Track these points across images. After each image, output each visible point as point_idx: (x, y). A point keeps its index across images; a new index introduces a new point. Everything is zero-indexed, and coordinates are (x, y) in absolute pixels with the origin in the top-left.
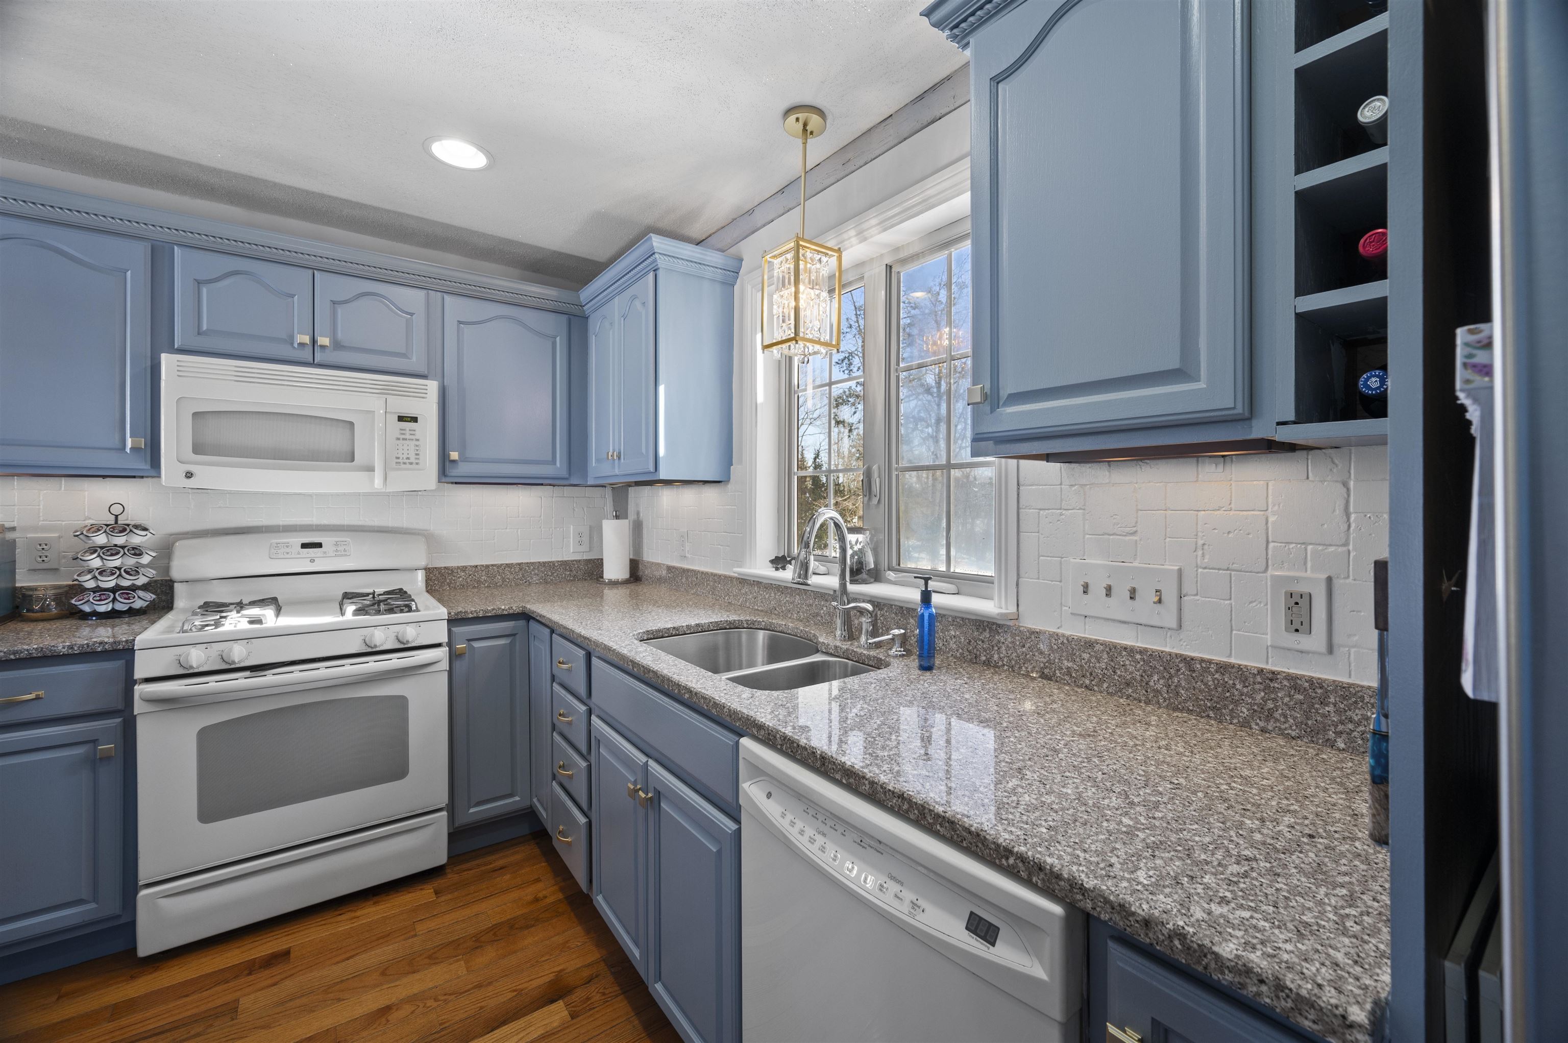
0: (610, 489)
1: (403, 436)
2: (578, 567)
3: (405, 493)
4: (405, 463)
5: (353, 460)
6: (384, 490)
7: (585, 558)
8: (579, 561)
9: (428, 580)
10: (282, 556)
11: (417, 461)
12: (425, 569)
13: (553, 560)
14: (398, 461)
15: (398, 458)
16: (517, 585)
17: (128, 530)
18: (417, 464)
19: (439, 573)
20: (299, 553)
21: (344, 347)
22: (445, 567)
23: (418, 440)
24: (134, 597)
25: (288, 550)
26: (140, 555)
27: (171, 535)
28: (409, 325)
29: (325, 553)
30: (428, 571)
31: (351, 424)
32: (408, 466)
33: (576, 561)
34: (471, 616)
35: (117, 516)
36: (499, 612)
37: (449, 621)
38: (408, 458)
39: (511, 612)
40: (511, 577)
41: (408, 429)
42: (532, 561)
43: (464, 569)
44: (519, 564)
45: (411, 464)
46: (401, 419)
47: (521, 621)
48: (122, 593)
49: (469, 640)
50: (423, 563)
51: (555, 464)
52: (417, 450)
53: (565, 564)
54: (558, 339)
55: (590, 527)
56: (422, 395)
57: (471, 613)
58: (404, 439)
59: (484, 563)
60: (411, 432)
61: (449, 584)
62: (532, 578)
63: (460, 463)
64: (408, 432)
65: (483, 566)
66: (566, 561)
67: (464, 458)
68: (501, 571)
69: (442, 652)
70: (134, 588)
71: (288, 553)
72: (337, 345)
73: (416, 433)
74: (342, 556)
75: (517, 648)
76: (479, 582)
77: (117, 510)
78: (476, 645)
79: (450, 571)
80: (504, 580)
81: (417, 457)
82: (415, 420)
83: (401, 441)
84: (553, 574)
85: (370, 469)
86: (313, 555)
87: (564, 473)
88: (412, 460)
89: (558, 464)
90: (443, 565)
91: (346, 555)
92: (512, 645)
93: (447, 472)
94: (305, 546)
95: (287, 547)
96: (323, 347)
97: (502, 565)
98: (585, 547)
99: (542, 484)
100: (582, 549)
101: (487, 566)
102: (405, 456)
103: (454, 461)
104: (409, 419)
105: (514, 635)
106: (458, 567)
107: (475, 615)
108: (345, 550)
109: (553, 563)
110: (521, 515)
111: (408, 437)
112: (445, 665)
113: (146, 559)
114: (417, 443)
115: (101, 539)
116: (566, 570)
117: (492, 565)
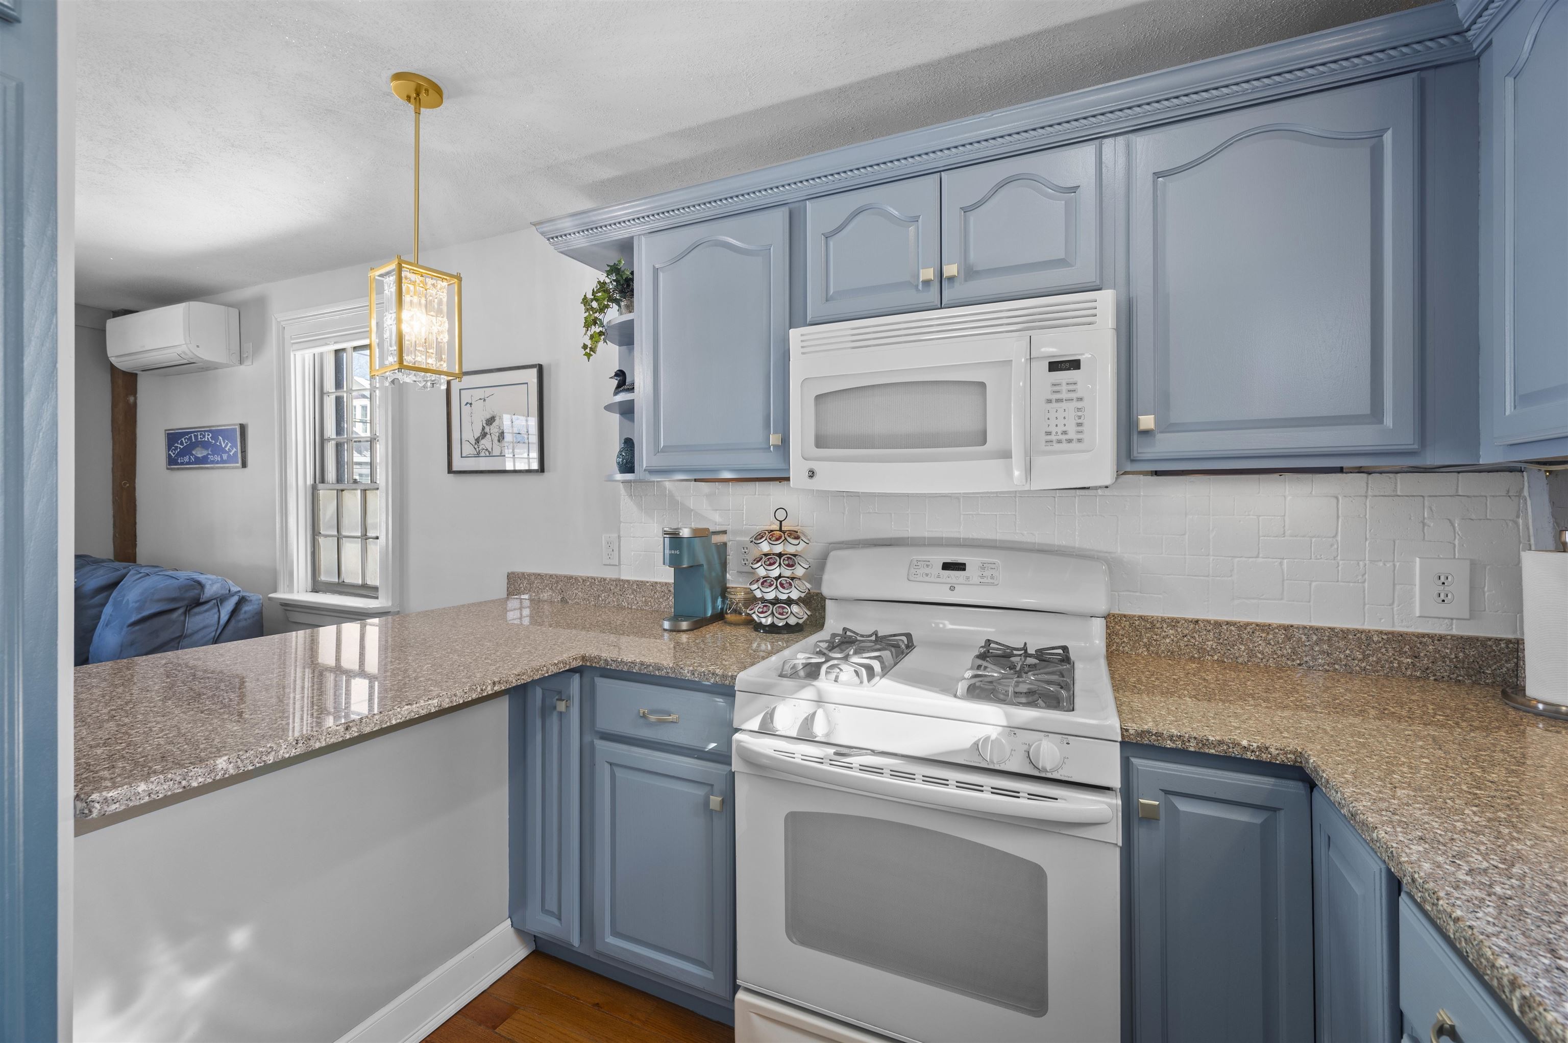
0: (1542, 475)
1: (1058, 396)
2: (1437, 651)
3: (1058, 493)
4: (1059, 442)
5: (984, 442)
6: (1027, 488)
7: (1455, 632)
8: (1441, 638)
9: (1111, 636)
10: (921, 579)
11: (1080, 436)
12: (1107, 617)
13: (1366, 627)
14: (1049, 438)
15: (1049, 433)
16: (1280, 668)
17: (783, 538)
18: (1079, 441)
19: (1131, 625)
20: (938, 577)
21: (977, 272)
22: (1141, 617)
23: (1080, 399)
24: (787, 613)
25: (927, 570)
26: (792, 566)
27: (830, 544)
28: (1071, 213)
29: (968, 578)
30: (1112, 620)
31: (982, 385)
32: (1065, 446)
33: (1431, 637)
34: (1169, 744)
35: (781, 522)
36: (1236, 752)
37: (1123, 744)
38: (1065, 433)
39: (1265, 757)
40: (1268, 650)
41: (1064, 384)
42: (1315, 623)
43: (1174, 623)
44: (1287, 628)
45: (1070, 441)
46: (1054, 366)
47: (1291, 783)
48: (779, 607)
49: (1167, 792)
50: (1102, 607)
51: (1381, 421)
52: (1080, 417)
53: (1397, 639)
54: (1388, 137)
55: (1473, 563)
56: (1089, 319)
57: (1171, 737)
58: (1058, 401)
59: (1212, 617)
60: (1071, 387)
61: (1147, 646)
62: (1314, 659)
63: (1159, 436)
64: (1064, 388)
65: (1209, 622)
66: (1401, 635)
67: (1166, 426)
68: (1245, 636)
69: (1109, 805)
70: (789, 602)
71: (927, 575)
72: (970, 273)
73: (1078, 387)
74: (988, 584)
75: (1282, 837)
76: (1202, 650)
77: (781, 515)
78: (1184, 806)
79: (1150, 624)
80: (1251, 654)
81: (1080, 428)
82: (1075, 365)
83: (1054, 405)
84: (1365, 657)
85: (1006, 455)
86: (954, 581)
87: (1407, 439)
88: (1072, 435)
89: (1388, 421)
90: (1137, 612)
91: (993, 584)
92: (1267, 832)
93: (1135, 454)
94: (947, 566)
95: (928, 566)
96: (951, 279)
97: (1248, 624)
98: (1459, 606)
99: (1341, 470)
100: (1445, 610)
101: (1218, 624)
102: (1061, 428)
103: (1146, 433)
104: (1068, 365)
105: (1275, 810)
106: (1163, 620)
107: (1179, 744)
108: (992, 577)
109: (1368, 634)
110: (1288, 533)
111: (1064, 395)
112: (1115, 834)
113: (799, 571)
114: (1079, 405)
115: (765, 547)
116: (1401, 653)
117: (1228, 623)
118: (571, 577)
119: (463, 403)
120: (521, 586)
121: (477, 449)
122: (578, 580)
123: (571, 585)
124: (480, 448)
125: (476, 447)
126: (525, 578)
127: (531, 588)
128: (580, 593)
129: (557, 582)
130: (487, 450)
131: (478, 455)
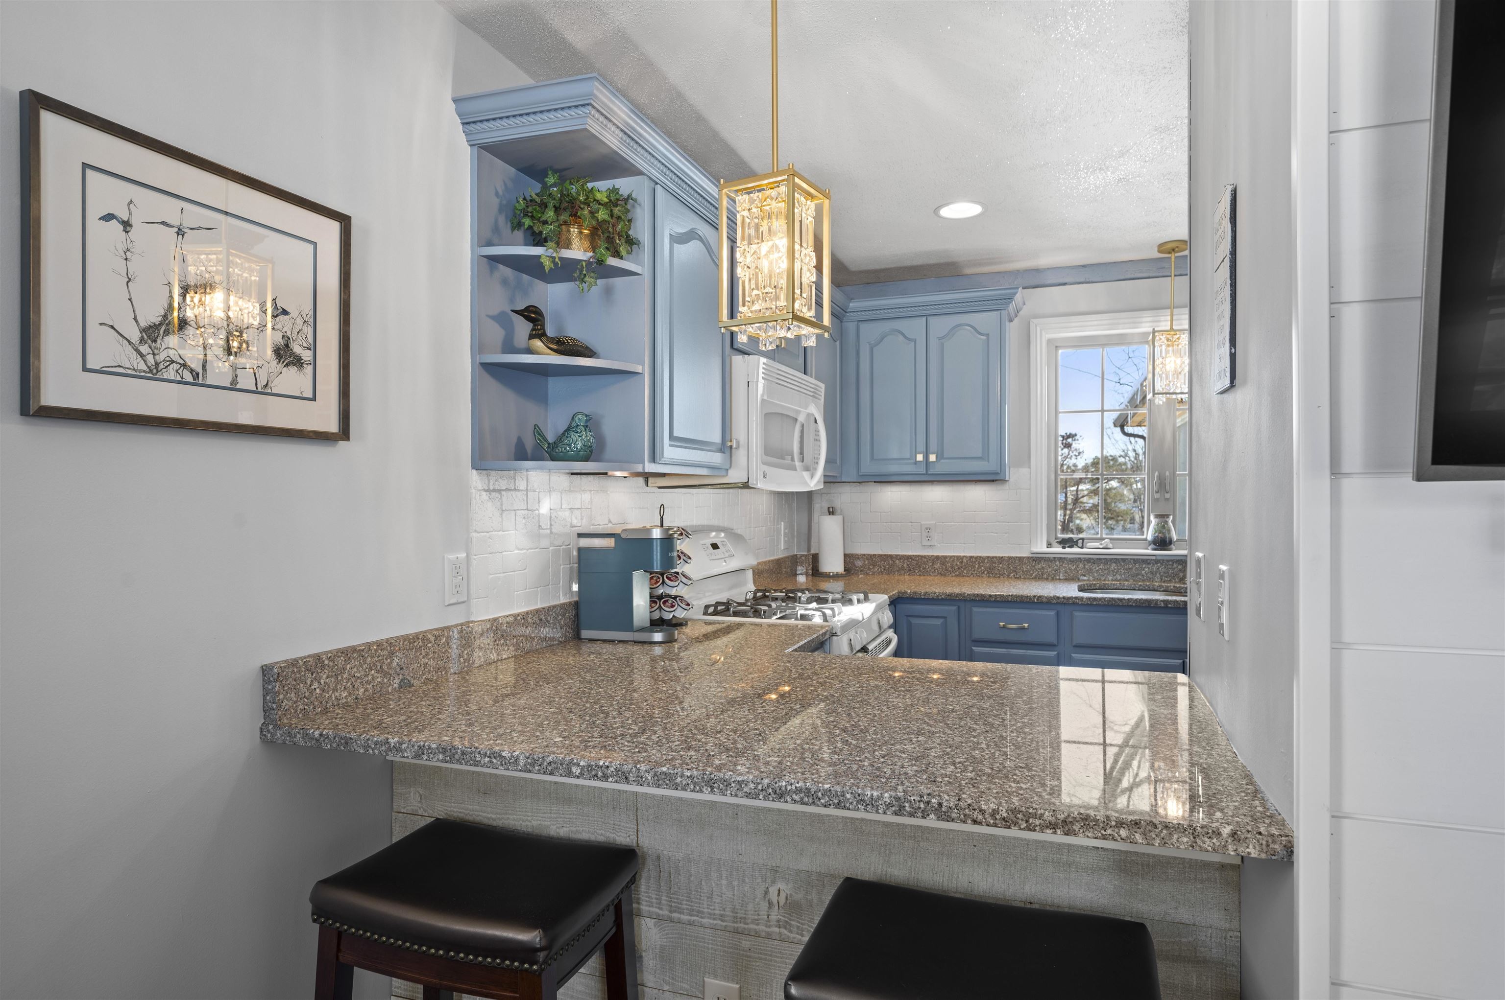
74: (732, 556)
85: (808, 469)
118: (416, 637)
119: (94, 212)
120: (315, 685)
121: (150, 359)
122: (428, 639)
123: (417, 651)
124: (161, 357)
125: (144, 349)
126: (323, 666)
127: (338, 682)
128: (431, 662)
129: (392, 654)
130: (184, 365)
131: (154, 373)
